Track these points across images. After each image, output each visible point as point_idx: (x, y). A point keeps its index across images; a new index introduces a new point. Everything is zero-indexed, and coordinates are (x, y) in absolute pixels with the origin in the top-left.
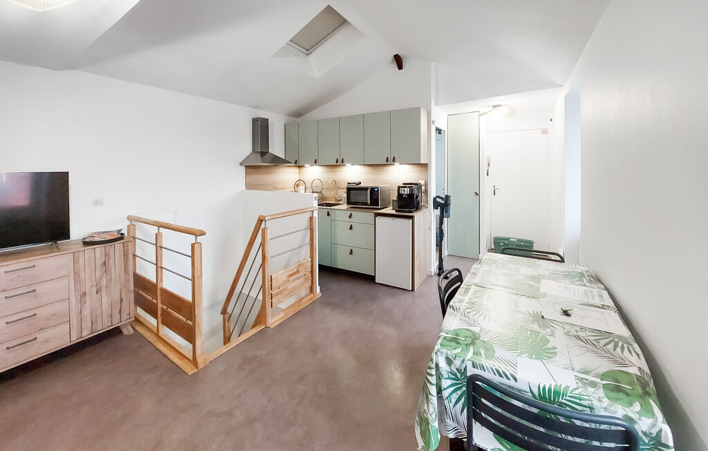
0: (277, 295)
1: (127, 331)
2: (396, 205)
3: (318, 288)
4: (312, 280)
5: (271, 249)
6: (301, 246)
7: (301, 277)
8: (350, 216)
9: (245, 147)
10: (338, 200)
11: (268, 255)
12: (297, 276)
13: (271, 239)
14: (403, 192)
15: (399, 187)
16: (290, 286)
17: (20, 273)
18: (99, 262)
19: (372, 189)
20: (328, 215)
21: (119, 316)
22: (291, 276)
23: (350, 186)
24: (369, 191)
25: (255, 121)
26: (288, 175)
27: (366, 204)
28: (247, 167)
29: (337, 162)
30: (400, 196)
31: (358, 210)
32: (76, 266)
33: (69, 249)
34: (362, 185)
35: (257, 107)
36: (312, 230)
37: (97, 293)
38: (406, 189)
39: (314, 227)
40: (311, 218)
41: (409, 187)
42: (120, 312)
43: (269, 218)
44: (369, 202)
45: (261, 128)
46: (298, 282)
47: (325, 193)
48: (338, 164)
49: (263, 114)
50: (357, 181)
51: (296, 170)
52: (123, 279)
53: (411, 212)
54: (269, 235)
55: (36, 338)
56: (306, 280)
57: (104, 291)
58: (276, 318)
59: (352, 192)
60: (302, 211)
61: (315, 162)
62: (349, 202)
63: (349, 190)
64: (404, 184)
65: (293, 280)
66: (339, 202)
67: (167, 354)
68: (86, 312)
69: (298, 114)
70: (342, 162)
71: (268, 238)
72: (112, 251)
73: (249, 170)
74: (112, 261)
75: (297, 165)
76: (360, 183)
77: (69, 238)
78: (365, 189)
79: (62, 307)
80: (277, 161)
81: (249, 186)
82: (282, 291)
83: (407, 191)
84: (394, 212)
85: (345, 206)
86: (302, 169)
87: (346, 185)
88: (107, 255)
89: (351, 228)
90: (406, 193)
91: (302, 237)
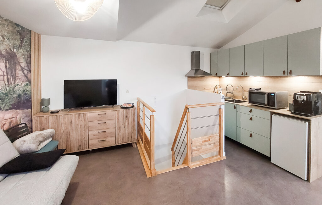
0: (195, 150)
1: (134, 146)
2: (292, 107)
3: (224, 154)
4: (220, 147)
5: (192, 124)
6: (214, 125)
7: (212, 144)
8: (251, 111)
9: (188, 67)
10: (244, 99)
11: (190, 127)
12: (209, 142)
13: (192, 119)
14: (299, 99)
15: (295, 95)
16: (204, 148)
17: (103, 115)
18: (125, 116)
19: (269, 95)
20: (235, 108)
21: (131, 139)
22: (205, 141)
23: (251, 91)
24: (266, 96)
25: (193, 53)
26: (212, 82)
27: (264, 104)
28: (188, 77)
29: (242, 74)
30: (295, 101)
31: (257, 107)
32: (118, 116)
33: (116, 109)
34: (262, 91)
35: (193, 46)
36: (220, 116)
37: (124, 128)
38: (302, 97)
39: (221, 115)
40: (220, 109)
41: (306, 95)
42: (132, 137)
43: (191, 107)
44: (266, 103)
45: (196, 57)
46: (210, 146)
47: (235, 93)
48: (244, 75)
49: (197, 49)
50: (258, 87)
51: (217, 79)
52: (133, 124)
53: (308, 116)
54: (190, 117)
55: (106, 140)
56: (216, 146)
57: (126, 127)
58: (195, 164)
59: (253, 95)
60: (213, 105)
61: (228, 75)
62: (250, 101)
63: (251, 93)
64: (300, 92)
65: (207, 145)
66: (245, 100)
67: (143, 163)
68: (120, 134)
69: (218, 47)
70: (246, 74)
71: (190, 118)
72: (129, 112)
73: (189, 79)
74: (129, 116)
75: (217, 76)
76: (260, 89)
77: (117, 104)
78: (264, 94)
79: (113, 130)
80: (206, 74)
81: (189, 87)
82: (199, 149)
83: (304, 98)
84: (289, 113)
85: (247, 104)
86: (221, 78)
87: (248, 90)
88: (127, 113)
89: (251, 119)
90: (302, 99)
91: (213, 120)
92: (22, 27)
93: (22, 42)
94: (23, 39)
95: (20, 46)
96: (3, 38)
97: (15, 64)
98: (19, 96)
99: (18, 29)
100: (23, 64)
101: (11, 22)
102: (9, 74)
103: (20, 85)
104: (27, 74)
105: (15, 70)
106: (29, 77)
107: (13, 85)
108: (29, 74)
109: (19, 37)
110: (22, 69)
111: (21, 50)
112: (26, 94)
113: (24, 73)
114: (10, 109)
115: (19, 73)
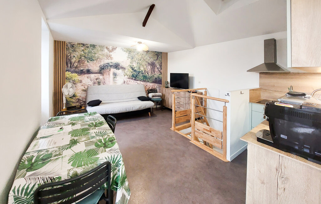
92: (158, 52)
93: (158, 58)
94: (158, 56)
95: (157, 59)
96: (150, 58)
97: (154, 66)
98: (156, 78)
99: (156, 53)
100: (158, 66)
101: (153, 51)
102: (152, 70)
103: (157, 74)
104: (160, 70)
105: (154, 69)
106: (161, 71)
107: (153, 74)
108: (161, 70)
109: (156, 56)
110: (158, 68)
111: (157, 61)
112: (159, 78)
113: (158, 70)
114: (152, 82)
115: (156, 70)
